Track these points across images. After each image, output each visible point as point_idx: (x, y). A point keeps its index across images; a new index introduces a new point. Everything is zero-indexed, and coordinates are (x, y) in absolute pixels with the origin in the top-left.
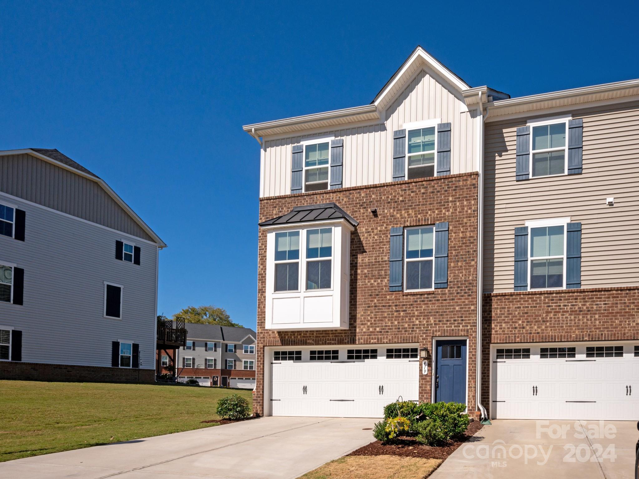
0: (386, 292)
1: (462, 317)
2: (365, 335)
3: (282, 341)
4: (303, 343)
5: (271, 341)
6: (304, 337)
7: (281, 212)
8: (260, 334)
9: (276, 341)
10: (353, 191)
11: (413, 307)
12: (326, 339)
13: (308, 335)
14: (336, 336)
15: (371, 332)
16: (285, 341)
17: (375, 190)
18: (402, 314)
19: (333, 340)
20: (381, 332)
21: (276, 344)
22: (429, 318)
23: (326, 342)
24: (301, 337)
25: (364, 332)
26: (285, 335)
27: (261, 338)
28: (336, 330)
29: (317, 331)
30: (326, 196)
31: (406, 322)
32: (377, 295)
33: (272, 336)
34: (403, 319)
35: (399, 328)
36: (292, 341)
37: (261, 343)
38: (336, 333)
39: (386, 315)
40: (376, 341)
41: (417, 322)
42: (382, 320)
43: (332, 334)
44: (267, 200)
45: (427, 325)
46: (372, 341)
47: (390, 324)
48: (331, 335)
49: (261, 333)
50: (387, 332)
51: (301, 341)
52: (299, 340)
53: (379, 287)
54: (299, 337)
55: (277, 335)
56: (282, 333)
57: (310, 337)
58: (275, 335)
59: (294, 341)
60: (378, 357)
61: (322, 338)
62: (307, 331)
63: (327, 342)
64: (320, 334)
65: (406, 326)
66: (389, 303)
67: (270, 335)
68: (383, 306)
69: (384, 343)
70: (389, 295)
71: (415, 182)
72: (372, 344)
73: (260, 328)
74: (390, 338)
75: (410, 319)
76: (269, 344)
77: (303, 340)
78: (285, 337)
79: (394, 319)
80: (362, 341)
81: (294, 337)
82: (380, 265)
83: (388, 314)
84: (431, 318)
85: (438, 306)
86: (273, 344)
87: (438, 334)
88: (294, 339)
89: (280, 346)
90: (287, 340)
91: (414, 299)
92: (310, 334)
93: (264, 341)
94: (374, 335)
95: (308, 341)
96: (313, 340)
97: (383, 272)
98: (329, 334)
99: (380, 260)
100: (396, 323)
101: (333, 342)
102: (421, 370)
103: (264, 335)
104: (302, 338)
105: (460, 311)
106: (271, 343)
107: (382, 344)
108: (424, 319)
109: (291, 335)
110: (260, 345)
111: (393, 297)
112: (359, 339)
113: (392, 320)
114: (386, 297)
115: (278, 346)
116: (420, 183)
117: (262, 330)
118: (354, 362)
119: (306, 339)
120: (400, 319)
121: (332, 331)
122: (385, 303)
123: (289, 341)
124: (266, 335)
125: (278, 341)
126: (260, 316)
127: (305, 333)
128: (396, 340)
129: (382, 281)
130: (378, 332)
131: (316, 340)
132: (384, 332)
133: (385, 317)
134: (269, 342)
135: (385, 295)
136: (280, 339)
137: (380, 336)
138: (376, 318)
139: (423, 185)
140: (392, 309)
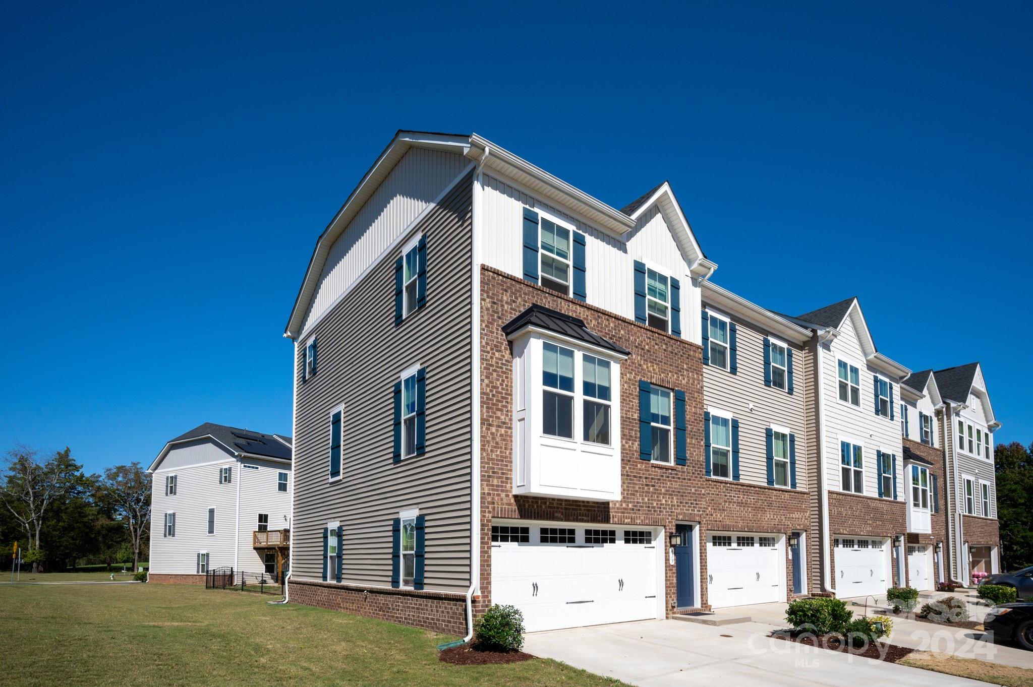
0: (637, 458)
1: (696, 500)
2: (618, 513)
3: (522, 511)
4: (550, 516)
5: (505, 510)
6: (550, 507)
7: (514, 302)
8: (487, 497)
9: (512, 511)
10: (601, 315)
11: (661, 483)
12: (577, 514)
13: (555, 505)
14: (588, 510)
15: (625, 509)
16: (525, 511)
17: (623, 324)
18: (651, 489)
19: (586, 516)
20: (633, 510)
21: (511, 515)
22: (673, 498)
23: (577, 517)
24: (546, 508)
25: (618, 508)
26: (524, 501)
27: (489, 503)
28: (588, 502)
29: (566, 500)
30: (573, 307)
31: (655, 500)
32: (629, 461)
33: (505, 501)
34: (652, 496)
35: (649, 507)
36: (535, 513)
37: (489, 512)
38: (587, 506)
39: (637, 488)
40: (629, 520)
41: (664, 502)
42: (634, 495)
43: (584, 506)
44: (494, 272)
45: (672, 505)
46: (626, 521)
47: (640, 501)
48: (583, 508)
49: (489, 494)
50: (639, 510)
51: (547, 514)
52: (544, 512)
53: (630, 450)
54: (544, 507)
55: (513, 501)
56: (519, 498)
57: (558, 508)
58: (510, 500)
59: (538, 513)
60: (616, 541)
61: (573, 512)
62: (553, 499)
63: (579, 517)
64: (570, 505)
65: (655, 505)
66: (639, 473)
67: (502, 500)
68: (635, 476)
69: (637, 525)
70: (640, 463)
71: (658, 334)
72: (626, 524)
73: (487, 486)
74: (643, 518)
75: (658, 497)
76: (501, 514)
77: (550, 512)
78: (524, 505)
79: (644, 495)
80: (616, 520)
81: (537, 507)
82: (630, 422)
83: (640, 488)
84: (675, 498)
85: (680, 485)
86: (508, 515)
87: (681, 517)
88: (538, 510)
89: (517, 518)
90: (528, 509)
91: (661, 472)
92: (558, 504)
93: (494, 508)
94: (627, 513)
95: (556, 515)
96: (562, 514)
97: (634, 433)
98: (580, 506)
99: (630, 416)
100: (646, 499)
101: (585, 518)
102: (667, 560)
103: (493, 499)
104: (549, 510)
105: (695, 494)
106: (505, 514)
107: (634, 524)
108: (669, 498)
109: (532, 502)
110: (487, 515)
111: (643, 466)
112: (613, 517)
113: (643, 496)
114: (637, 466)
115: (515, 518)
116: (662, 337)
117: (489, 490)
118: (593, 547)
119: (553, 511)
120: (650, 495)
121: (583, 502)
122: (636, 473)
123: (531, 512)
124: (496, 498)
125: (515, 511)
126: (486, 466)
127: (551, 501)
128: (648, 522)
129: (632, 444)
130: (630, 509)
131: (566, 513)
132: (636, 510)
133: (637, 491)
134: (501, 511)
135: (636, 462)
136: (518, 509)
137: (633, 515)
138: (628, 490)
139: (664, 340)
140: (643, 481)
